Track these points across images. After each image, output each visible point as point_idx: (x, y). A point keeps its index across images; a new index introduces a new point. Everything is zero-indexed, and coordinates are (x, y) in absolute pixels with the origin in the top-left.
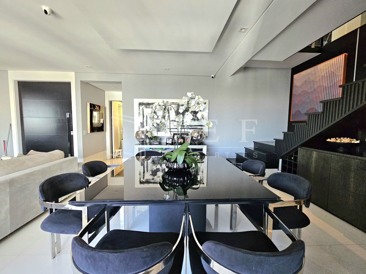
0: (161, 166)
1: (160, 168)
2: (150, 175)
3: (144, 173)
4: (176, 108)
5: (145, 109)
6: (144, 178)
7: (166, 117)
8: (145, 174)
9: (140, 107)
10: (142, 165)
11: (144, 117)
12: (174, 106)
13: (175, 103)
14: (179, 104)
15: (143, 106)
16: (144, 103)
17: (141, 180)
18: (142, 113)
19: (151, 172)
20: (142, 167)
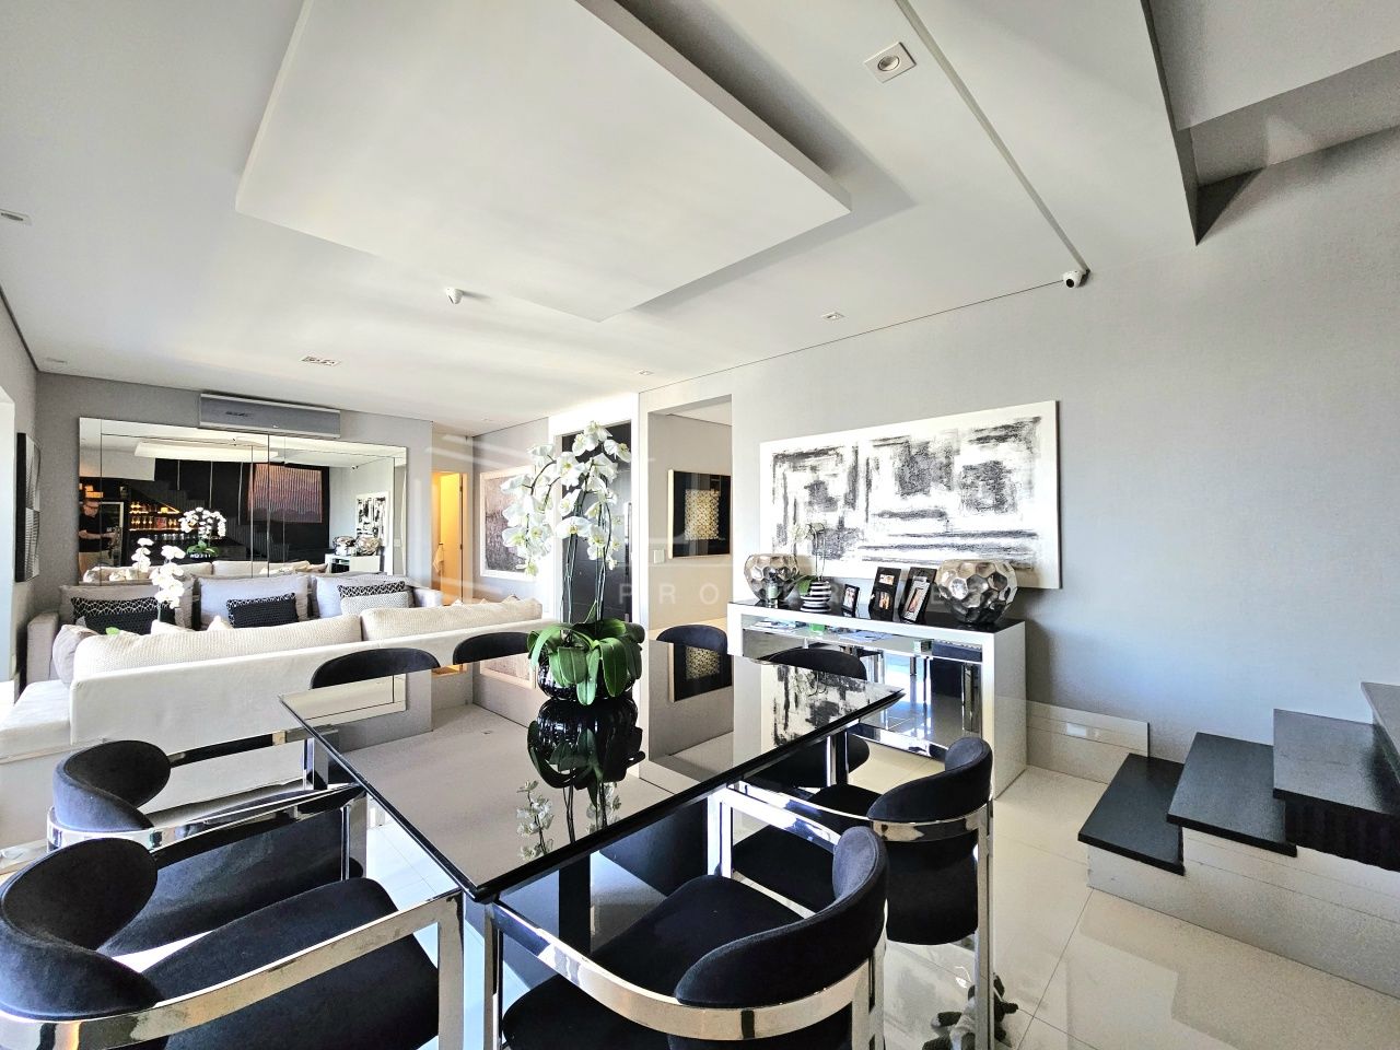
0: (843, 696)
1: (841, 704)
2: (807, 720)
3: (787, 706)
4: (897, 460)
5: (791, 475)
6: (786, 726)
7: (861, 501)
8: (789, 714)
9: (777, 469)
10: (780, 678)
11: (786, 503)
12: (887, 452)
13: (891, 442)
14: (907, 442)
15: (786, 465)
16: (786, 453)
17: (779, 733)
18: (780, 492)
19: (808, 710)
20: (782, 684)
